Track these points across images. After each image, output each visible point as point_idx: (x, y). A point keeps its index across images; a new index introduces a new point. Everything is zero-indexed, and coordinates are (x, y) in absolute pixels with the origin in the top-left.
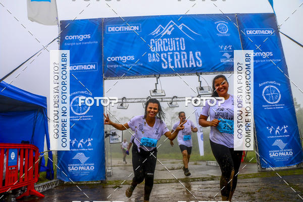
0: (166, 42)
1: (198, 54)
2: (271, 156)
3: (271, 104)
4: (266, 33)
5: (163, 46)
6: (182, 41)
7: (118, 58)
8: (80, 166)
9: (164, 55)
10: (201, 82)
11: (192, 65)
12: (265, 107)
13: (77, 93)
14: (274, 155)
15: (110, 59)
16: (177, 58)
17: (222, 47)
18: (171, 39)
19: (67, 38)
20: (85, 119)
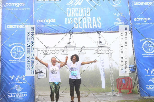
0: (78, 10)
1: (99, 19)
2: (147, 88)
3: (149, 54)
4: (148, 4)
5: (75, 13)
6: (88, 10)
7: (45, 20)
8: (17, 94)
9: (76, 19)
10: (100, 38)
11: (95, 27)
12: (144, 56)
13: (15, 44)
14: (150, 88)
15: (39, 21)
16: (84, 21)
17: (115, 15)
18: (81, 8)
19: (7, 4)
20: (21, 62)
